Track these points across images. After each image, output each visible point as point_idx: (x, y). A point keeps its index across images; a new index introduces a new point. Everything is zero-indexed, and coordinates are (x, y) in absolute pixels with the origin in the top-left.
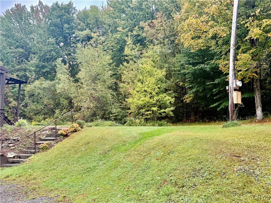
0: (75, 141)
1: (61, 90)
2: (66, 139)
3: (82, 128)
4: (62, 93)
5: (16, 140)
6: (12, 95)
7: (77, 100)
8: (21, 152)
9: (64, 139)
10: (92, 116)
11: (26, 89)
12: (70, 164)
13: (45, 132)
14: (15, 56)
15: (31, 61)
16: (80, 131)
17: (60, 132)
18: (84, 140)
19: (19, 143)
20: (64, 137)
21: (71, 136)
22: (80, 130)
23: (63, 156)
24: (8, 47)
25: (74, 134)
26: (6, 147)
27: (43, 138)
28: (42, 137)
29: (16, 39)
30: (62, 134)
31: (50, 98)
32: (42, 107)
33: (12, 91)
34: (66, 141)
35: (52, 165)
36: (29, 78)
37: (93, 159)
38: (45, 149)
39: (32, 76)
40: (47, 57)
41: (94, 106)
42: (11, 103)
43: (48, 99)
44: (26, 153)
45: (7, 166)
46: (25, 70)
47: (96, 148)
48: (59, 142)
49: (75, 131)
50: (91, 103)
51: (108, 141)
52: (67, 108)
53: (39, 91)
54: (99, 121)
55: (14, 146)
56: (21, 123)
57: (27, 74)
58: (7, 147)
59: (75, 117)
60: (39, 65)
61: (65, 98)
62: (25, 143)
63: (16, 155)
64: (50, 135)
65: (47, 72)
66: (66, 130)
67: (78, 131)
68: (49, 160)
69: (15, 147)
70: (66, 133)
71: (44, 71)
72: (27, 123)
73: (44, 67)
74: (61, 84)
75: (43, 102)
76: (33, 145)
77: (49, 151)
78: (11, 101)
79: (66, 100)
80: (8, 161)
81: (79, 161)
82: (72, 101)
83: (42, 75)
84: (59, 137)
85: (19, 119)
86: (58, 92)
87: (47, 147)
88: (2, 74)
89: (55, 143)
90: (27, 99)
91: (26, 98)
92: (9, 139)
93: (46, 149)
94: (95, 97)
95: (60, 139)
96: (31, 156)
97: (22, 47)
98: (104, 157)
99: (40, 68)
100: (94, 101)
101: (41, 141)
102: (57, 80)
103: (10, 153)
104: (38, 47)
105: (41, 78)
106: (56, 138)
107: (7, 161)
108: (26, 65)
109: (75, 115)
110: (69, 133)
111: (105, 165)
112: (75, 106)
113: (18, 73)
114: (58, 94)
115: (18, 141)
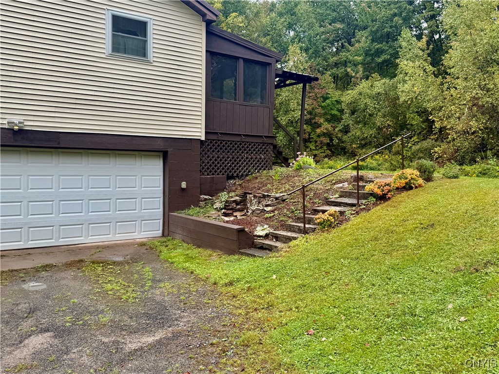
0: (398, 216)
1: (409, 96)
2: (379, 207)
3: (428, 179)
4: (409, 102)
5: (280, 199)
6: (323, 112)
7: (441, 114)
8: (282, 225)
9: (375, 205)
10: (474, 151)
11: (343, 99)
12: (365, 281)
13: (341, 185)
14: (328, 39)
15: (357, 45)
16: (421, 189)
17: (369, 187)
18: (421, 214)
19: (283, 205)
20: (376, 200)
21: (394, 199)
22: (420, 186)
23: (356, 253)
24: (317, 25)
25: (405, 194)
26: (259, 212)
27: (333, 197)
28: (331, 197)
29: (331, 5)
30: (372, 194)
31: (388, 114)
32: (373, 132)
33: (323, 104)
34: (378, 214)
35: (323, 273)
36: (352, 77)
37: (431, 284)
38: (326, 226)
39: (357, 73)
40: (385, 30)
41: (481, 127)
42: (321, 127)
43: (384, 116)
44: (290, 229)
45: (248, 255)
46: (345, 64)
47: (448, 244)
48: (363, 214)
49: (408, 187)
50: (474, 119)
51: (492, 228)
52: (420, 133)
53: (368, 101)
54: (490, 162)
55: (273, 211)
56: (302, 164)
57: (349, 70)
58: (261, 212)
59: (435, 152)
60: (371, 50)
61: (417, 112)
62: (293, 207)
63: (271, 231)
64: (348, 194)
65: (385, 61)
66: (383, 184)
67: (416, 187)
68: (322, 258)
69: (273, 215)
70: (383, 191)
71: (380, 60)
72: (313, 165)
73: (379, 52)
74: (409, 82)
75: (374, 124)
76: (309, 213)
77: (335, 232)
78: (321, 123)
79: (419, 115)
80: (253, 243)
81: (390, 279)
82: (429, 118)
83: (377, 68)
84: (366, 199)
85: (300, 155)
86: (401, 100)
87: (331, 222)
88: (269, 65)
89: (353, 212)
90: (347, 119)
91: (346, 116)
92: (268, 196)
93: (330, 226)
94: (483, 106)
95: (368, 204)
96: (295, 238)
97: (343, 21)
98: (466, 284)
99: (372, 55)
100: (479, 116)
101: (329, 205)
102: (401, 76)
103: (262, 225)
104: (369, 13)
105: (373, 75)
106: (358, 202)
107: (251, 243)
108: (347, 54)
109: (435, 149)
110: (389, 191)
111: (462, 319)
112: (435, 128)
113: (334, 70)
114: (403, 104)
115: (284, 201)
